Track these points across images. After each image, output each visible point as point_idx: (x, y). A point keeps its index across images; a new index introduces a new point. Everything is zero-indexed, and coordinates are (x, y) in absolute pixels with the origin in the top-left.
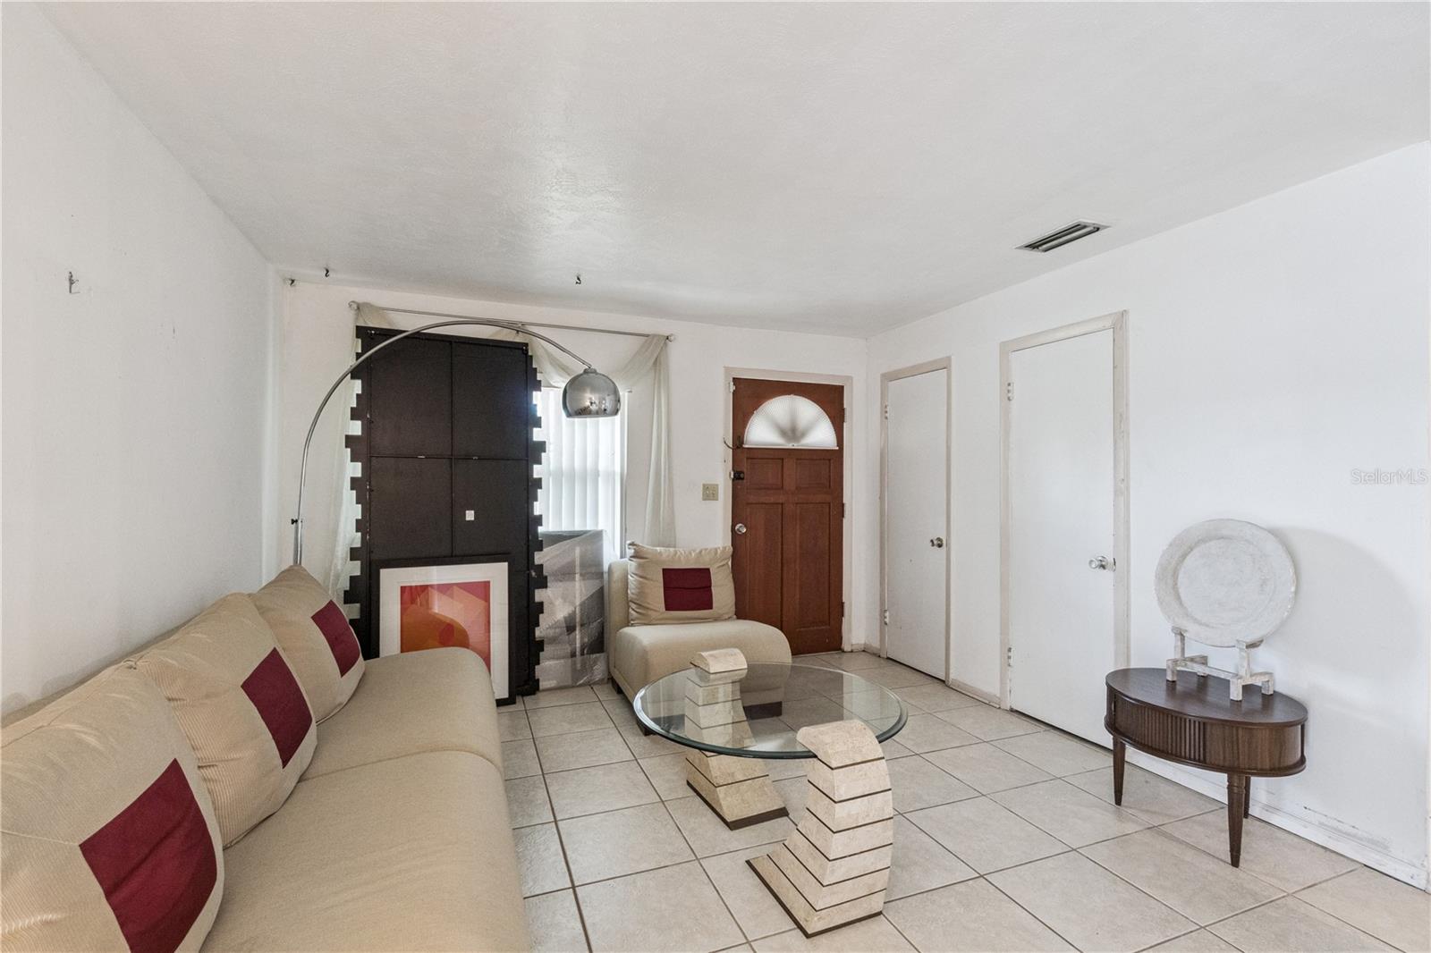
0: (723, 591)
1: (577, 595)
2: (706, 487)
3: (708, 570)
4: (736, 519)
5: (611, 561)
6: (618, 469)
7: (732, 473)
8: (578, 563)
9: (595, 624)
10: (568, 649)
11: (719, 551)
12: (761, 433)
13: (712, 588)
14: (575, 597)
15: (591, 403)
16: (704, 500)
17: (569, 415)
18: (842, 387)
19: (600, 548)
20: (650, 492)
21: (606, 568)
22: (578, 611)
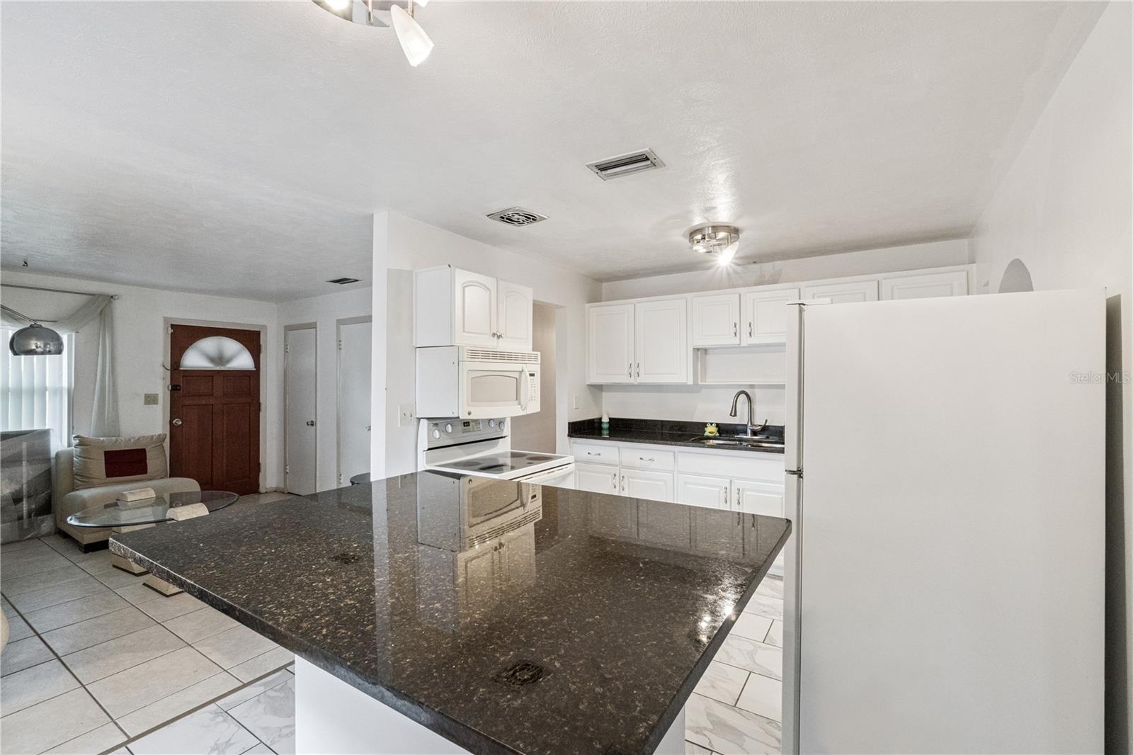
0: (157, 461)
1: (25, 476)
2: (147, 396)
3: (145, 450)
4: (173, 414)
5: (57, 451)
6: (65, 384)
7: (170, 387)
8: (24, 452)
9: (43, 494)
10: (15, 516)
11: (155, 438)
12: (194, 359)
13: (148, 461)
14: (22, 478)
15: (37, 347)
16: (145, 404)
17: (15, 353)
18: (259, 332)
19: (48, 441)
20: (96, 399)
21: (53, 454)
22: (24, 486)
